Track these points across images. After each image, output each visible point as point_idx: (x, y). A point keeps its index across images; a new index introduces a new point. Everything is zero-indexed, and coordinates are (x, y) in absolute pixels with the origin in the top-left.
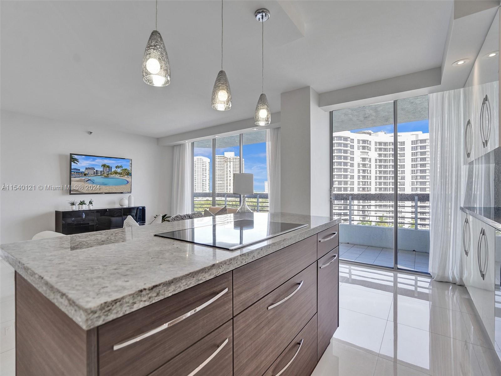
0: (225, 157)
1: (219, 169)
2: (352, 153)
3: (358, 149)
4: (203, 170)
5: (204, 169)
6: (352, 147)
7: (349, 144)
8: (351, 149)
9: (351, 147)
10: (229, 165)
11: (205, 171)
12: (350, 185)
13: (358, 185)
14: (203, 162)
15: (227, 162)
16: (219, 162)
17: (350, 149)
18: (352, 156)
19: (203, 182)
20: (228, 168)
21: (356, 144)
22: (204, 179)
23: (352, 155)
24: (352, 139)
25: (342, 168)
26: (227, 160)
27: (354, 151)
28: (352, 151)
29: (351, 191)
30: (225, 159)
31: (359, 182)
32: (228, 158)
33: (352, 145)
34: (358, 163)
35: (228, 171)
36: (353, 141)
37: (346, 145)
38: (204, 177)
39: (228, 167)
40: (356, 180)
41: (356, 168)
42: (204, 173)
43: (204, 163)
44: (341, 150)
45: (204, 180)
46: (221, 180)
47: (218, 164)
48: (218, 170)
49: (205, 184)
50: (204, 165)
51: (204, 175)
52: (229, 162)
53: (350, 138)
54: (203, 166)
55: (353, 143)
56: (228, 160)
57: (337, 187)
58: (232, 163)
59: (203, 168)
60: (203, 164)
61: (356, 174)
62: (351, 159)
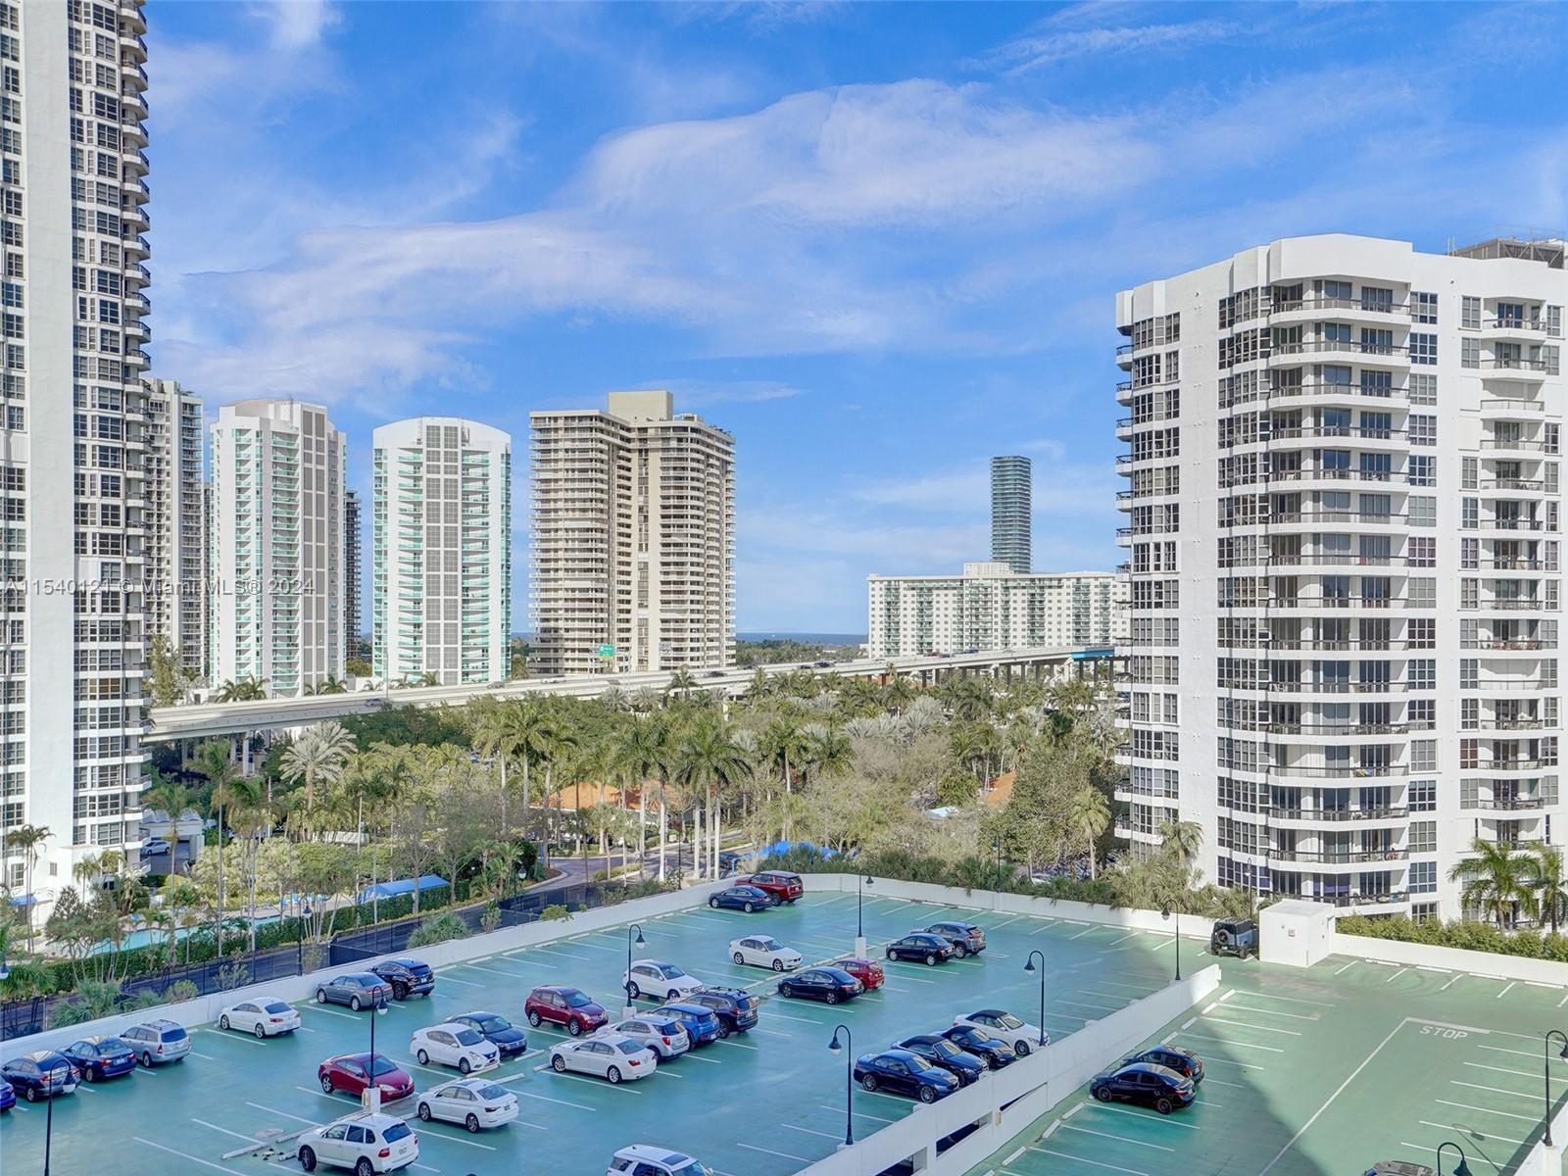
0: (614, 424)
1: (570, 495)
2: (1425, 389)
3: (1466, 363)
4: (466, 505)
5: (472, 498)
6: (1423, 350)
7: (1405, 328)
8: (1414, 360)
9: (1413, 349)
10: (634, 474)
11: (478, 510)
12: (1408, 604)
13: (1465, 603)
14: (465, 453)
15: (622, 453)
16: (570, 455)
17: (1406, 362)
18: (1418, 410)
19: (471, 583)
20: (634, 492)
21: (1449, 330)
22: (471, 559)
23: (1423, 401)
24: (1424, 297)
25: (1348, 493)
26: (622, 438)
27: (1434, 378)
28: (1423, 377)
29: (1412, 645)
30: (614, 435)
31: (1470, 588)
32: (629, 430)
33: (1424, 337)
34: (1465, 459)
35: (634, 512)
36: (1435, 310)
37: (1376, 339)
38: (472, 547)
39: (634, 484)
40: (1448, 571)
41: (1448, 490)
42: (473, 522)
43: (471, 459)
44: (1347, 369)
45: (472, 570)
46: (590, 570)
47: (569, 465)
48: (570, 505)
49: (478, 593)
50: (474, 473)
51: (472, 535)
52: (640, 451)
53: (1412, 289)
54: (465, 480)
55: (1433, 320)
56: (629, 440)
57: (1316, 622)
58: (655, 459)
59: (466, 494)
60: (466, 467)
61: (1448, 533)
62: (1413, 429)
